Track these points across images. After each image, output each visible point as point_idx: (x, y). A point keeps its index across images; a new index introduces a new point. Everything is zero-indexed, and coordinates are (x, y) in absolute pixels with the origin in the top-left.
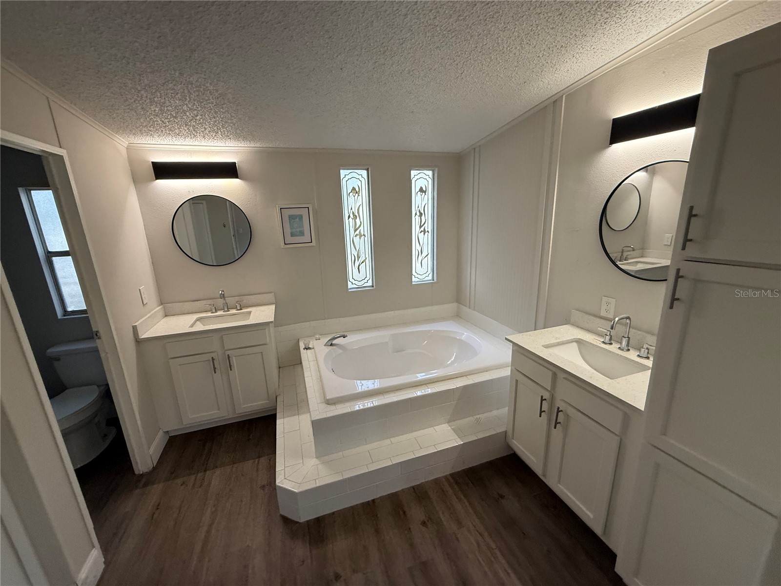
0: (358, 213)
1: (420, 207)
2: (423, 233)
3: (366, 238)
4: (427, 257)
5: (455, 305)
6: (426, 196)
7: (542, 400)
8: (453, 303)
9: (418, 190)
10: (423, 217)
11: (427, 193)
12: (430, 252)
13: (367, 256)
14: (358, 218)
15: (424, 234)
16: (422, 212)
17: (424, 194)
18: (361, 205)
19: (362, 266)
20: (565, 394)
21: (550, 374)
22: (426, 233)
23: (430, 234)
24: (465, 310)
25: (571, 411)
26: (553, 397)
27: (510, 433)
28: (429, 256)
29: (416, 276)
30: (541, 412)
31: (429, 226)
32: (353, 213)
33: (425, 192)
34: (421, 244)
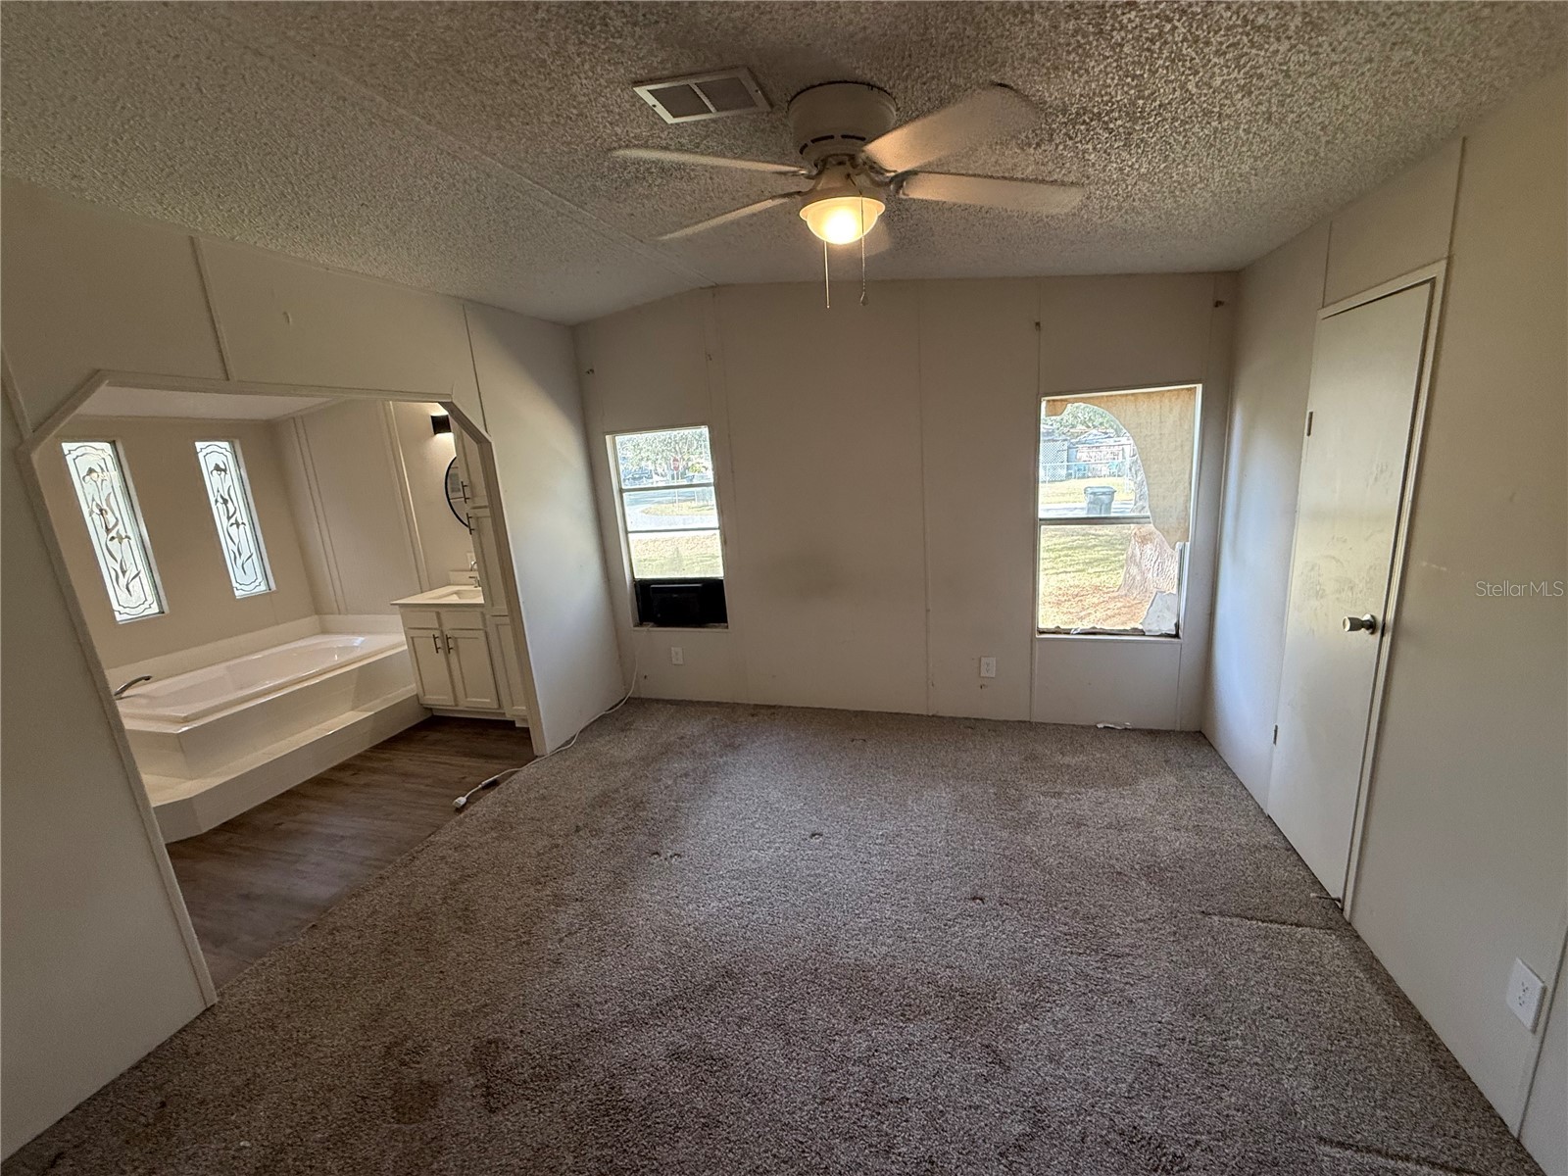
0: (109, 505)
1: (220, 490)
2: (235, 526)
3: (133, 542)
4: (250, 560)
5: (316, 616)
6: (228, 476)
7: (435, 638)
8: (311, 615)
9: (211, 468)
10: (230, 504)
11: (228, 472)
12: (253, 550)
13: (140, 567)
14: (109, 512)
15: (238, 527)
16: (227, 497)
17: (223, 473)
18: (112, 494)
19: (135, 585)
20: (450, 624)
21: (434, 614)
22: (241, 527)
23: (247, 527)
24: (332, 620)
25: (457, 634)
26: (442, 632)
27: (421, 694)
28: (254, 557)
29: (239, 587)
30: (437, 649)
31: (242, 516)
32: (97, 505)
33: (225, 471)
34: (236, 542)
